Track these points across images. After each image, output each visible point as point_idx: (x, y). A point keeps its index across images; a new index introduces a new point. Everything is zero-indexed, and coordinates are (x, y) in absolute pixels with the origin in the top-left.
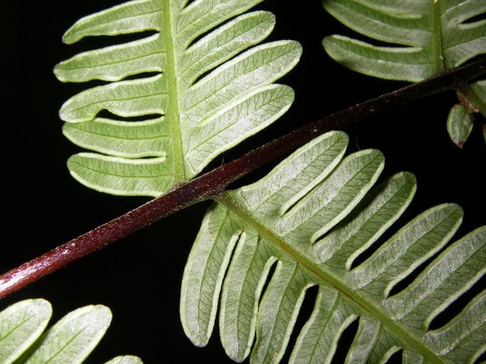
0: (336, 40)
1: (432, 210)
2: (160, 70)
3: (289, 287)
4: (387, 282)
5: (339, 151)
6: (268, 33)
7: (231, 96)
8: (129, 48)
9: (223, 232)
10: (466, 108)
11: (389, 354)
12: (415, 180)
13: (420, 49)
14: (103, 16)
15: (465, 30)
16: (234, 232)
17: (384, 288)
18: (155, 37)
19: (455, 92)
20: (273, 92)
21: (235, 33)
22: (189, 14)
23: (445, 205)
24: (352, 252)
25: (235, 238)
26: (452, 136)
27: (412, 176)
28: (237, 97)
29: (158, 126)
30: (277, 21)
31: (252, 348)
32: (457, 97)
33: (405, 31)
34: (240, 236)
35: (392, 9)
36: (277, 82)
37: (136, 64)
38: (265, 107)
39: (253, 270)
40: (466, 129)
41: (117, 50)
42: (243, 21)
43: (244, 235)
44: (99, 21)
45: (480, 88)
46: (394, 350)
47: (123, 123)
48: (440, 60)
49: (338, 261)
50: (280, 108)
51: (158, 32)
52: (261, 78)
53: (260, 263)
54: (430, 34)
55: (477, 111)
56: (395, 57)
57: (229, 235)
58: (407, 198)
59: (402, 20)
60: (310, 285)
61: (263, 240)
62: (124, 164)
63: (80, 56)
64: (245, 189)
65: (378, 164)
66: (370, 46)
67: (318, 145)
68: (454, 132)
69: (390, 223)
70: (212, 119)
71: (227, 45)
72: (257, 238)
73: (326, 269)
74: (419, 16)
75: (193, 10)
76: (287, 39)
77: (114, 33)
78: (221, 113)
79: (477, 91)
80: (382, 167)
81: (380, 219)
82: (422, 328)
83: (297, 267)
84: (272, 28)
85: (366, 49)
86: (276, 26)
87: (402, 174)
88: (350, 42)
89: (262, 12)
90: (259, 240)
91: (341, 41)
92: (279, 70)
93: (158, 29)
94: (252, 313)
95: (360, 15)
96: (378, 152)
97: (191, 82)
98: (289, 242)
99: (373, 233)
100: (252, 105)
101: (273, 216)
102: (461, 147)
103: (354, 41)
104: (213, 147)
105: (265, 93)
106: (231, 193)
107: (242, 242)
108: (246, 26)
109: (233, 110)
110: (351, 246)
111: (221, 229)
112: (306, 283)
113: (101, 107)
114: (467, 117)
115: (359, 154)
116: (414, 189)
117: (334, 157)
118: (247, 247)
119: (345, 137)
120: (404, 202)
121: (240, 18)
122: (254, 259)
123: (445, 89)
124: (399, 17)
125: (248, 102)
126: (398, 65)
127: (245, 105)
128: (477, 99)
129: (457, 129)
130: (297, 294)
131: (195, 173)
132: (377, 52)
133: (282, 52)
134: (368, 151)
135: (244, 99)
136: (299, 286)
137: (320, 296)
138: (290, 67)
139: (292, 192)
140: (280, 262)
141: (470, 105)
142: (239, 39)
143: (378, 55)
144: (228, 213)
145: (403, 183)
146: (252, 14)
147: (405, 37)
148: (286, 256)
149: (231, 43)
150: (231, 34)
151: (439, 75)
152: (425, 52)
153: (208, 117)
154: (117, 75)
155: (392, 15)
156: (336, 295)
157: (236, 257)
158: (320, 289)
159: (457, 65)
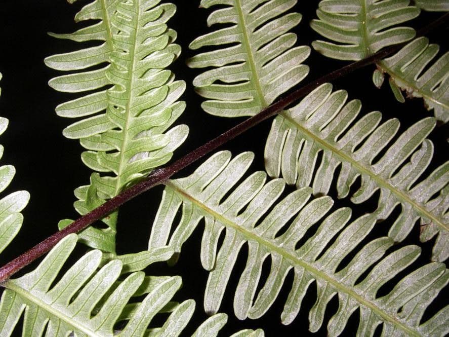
0: (318, 42)
1: (369, 114)
2: (244, 60)
3: (311, 152)
4: (352, 146)
5: (329, 91)
6: (294, 42)
7: (282, 70)
8: (227, 51)
9: (281, 130)
10: (380, 71)
11: (356, 177)
12: (361, 103)
13: (358, 45)
14: (210, 36)
15: (378, 36)
16: (286, 129)
17: (351, 149)
18: (240, 45)
19: (375, 65)
20: (300, 68)
21: (280, 43)
22: (257, 35)
23: (374, 112)
24: (337, 134)
25: (286, 132)
26: (375, 84)
27: (359, 101)
28: (285, 70)
29: (247, 86)
30: (298, 37)
31: (297, 180)
32: (376, 66)
33: (350, 37)
34: (288, 131)
35: (344, 27)
36: (302, 63)
37: (231, 58)
38: (297, 74)
39: (295, 146)
40: (381, 80)
41: (220, 52)
42: (283, 38)
43: (290, 130)
44: (209, 38)
45: (386, 62)
46: (358, 175)
47: (227, 86)
48: (367, 50)
49: (331, 138)
50: (304, 75)
51: (241, 43)
52: (294, 62)
53: (297, 142)
54: (362, 38)
55: (385, 72)
56: (347, 50)
57: (284, 130)
58: (358, 110)
59: (349, 32)
60: (320, 150)
61: (299, 131)
62: (232, 104)
63: (199, 55)
64: (290, 109)
65: (345, 96)
66: (334, 45)
67: (320, 89)
68: (376, 82)
69: (351, 121)
70: (274, 81)
71: (277, 48)
72: (296, 131)
73: (326, 142)
74: (357, 30)
75: (258, 33)
76: (304, 45)
77: (218, 44)
78: (279, 78)
79: (385, 63)
80: (347, 97)
81: (347, 119)
82: (369, 164)
83: (314, 142)
84: (296, 40)
85: (333, 46)
86: (298, 39)
87: (355, 100)
88: (325, 43)
89: (291, 33)
90: (297, 131)
91: (321, 43)
92: (302, 59)
93: (240, 42)
94: (296, 164)
95: (329, 31)
96: (345, 91)
97: (262, 65)
98: (311, 131)
99: (345, 126)
100: (292, 74)
101: (302, 121)
102: (380, 88)
103: (327, 43)
104: (276, 92)
105: (298, 68)
106: (285, 111)
107: (290, 133)
108: (285, 40)
109: (284, 76)
110: (336, 132)
111: (280, 128)
112: (318, 149)
113: (215, 79)
114: (381, 75)
115: (337, 92)
116: (361, 106)
117: (327, 94)
118: (292, 135)
119: (331, 86)
120: (357, 112)
121: (282, 36)
122: (295, 140)
123: (370, 63)
124: (347, 30)
125: (290, 72)
126: (348, 53)
127: (289, 74)
128: (385, 67)
129: (377, 81)
130: (314, 155)
131: (270, 104)
132: (338, 47)
133: (302, 50)
134: (341, 91)
135: (289, 71)
136: (315, 151)
137: (324, 155)
138: (307, 57)
139: (310, 109)
140: (306, 141)
141: (382, 69)
142: (283, 46)
143: (339, 49)
144: (284, 120)
145: (356, 104)
146: (286, 35)
147: (351, 40)
148: (309, 137)
149: (279, 47)
150: (278, 44)
151: (367, 57)
152: (360, 47)
153: (272, 80)
154: (221, 64)
155: (343, 29)
156: (331, 154)
157: (287, 140)
158: (324, 152)
159: (375, 52)
